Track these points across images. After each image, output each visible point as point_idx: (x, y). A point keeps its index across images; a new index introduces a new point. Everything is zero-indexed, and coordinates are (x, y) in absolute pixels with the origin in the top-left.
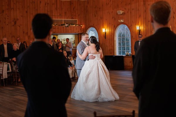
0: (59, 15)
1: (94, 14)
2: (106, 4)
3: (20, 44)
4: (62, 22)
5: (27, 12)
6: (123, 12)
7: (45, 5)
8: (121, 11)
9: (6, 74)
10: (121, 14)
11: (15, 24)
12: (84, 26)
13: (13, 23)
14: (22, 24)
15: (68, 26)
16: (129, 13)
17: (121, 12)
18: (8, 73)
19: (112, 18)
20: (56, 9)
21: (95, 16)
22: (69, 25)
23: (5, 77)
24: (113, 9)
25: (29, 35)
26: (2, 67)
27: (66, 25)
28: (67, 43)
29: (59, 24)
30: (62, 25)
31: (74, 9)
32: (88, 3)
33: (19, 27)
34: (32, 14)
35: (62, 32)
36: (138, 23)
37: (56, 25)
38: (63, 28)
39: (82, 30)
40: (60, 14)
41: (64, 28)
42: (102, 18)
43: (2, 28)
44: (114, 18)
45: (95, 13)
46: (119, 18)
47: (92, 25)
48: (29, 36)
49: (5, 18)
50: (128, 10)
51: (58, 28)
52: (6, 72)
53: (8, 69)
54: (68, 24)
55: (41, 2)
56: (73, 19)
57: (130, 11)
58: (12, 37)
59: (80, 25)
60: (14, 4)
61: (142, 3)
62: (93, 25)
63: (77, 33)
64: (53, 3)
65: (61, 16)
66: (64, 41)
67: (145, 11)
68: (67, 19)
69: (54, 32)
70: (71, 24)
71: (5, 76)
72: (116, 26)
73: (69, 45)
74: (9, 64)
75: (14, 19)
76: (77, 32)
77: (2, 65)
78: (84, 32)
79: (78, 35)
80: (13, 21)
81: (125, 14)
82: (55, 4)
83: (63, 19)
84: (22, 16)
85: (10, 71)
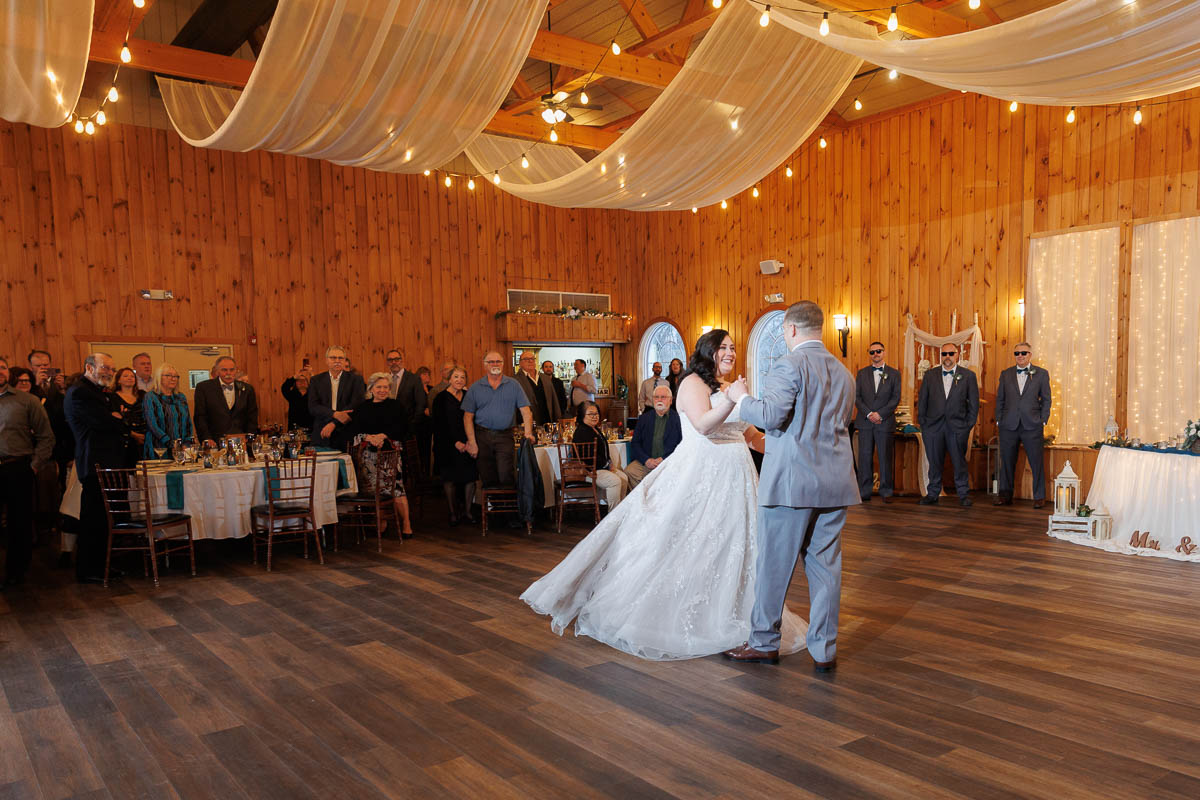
0: (545, 275)
1: (672, 276)
2: (718, 238)
3: (400, 374)
4: (559, 304)
5: (429, 262)
6: (782, 265)
7: (497, 237)
8: (773, 261)
9: (334, 504)
10: (775, 274)
11: (386, 302)
12: (635, 318)
13: (377, 301)
14: (410, 306)
15: (577, 317)
16: (806, 267)
17: (776, 266)
18: (340, 500)
19: (738, 288)
20: (537, 254)
21: (675, 283)
22: (582, 312)
23: (328, 517)
24: (742, 257)
25: (437, 345)
26: (309, 473)
27: (573, 313)
28: (579, 375)
29: (548, 310)
30: (557, 312)
31: (598, 256)
32: (648, 237)
33: (402, 314)
34: (450, 270)
35: (557, 336)
36: (841, 303)
37: (536, 311)
38: (563, 322)
39: (625, 330)
40: (550, 276)
41: (566, 324)
42: (699, 290)
43: (336, 316)
44: (745, 290)
45: (675, 274)
46: (764, 287)
47: (665, 315)
48: (439, 349)
49: (347, 282)
50: (802, 258)
51: (545, 323)
52: (333, 497)
53: (342, 483)
54: (578, 311)
55: (480, 227)
56: (596, 292)
57: (807, 261)
58: (374, 352)
59: (618, 315)
60: (382, 229)
61: (857, 232)
62: (668, 313)
63: (610, 341)
64: (524, 233)
65: (551, 280)
66: (562, 369)
67: (870, 261)
68: (574, 291)
69: (529, 338)
70: (591, 311)
71: (326, 512)
72: (753, 316)
73: (584, 383)
74: (347, 458)
75: (382, 285)
76: (609, 337)
77: (310, 465)
78: (632, 338)
79: (612, 348)
80: (377, 293)
81: (788, 272)
82: (533, 239)
83: (561, 293)
84: (411, 277)
85: (353, 488)
